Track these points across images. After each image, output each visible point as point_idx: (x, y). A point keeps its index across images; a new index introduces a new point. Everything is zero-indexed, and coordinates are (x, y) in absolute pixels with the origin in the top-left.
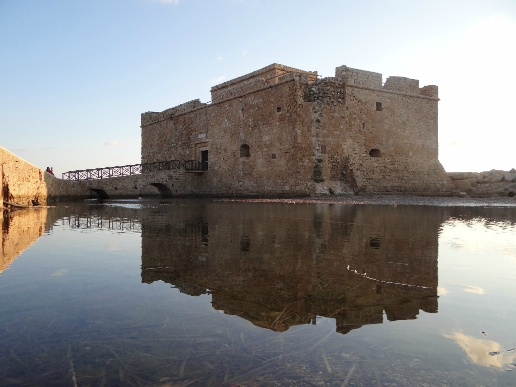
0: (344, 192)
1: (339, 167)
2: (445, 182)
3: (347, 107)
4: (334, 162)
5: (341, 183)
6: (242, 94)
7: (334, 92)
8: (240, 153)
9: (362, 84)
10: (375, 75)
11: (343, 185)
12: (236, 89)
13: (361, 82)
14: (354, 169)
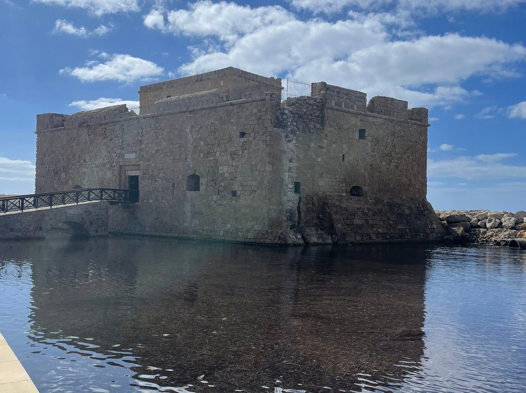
0: (320, 241)
1: (314, 209)
2: (435, 226)
3: (326, 135)
4: (309, 203)
5: (317, 230)
6: (191, 109)
7: (311, 115)
8: (187, 185)
9: (343, 106)
10: (358, 95)
11: (320, 232)
12: (183, 100)
13: (343, 104)
14: (332, 212)
